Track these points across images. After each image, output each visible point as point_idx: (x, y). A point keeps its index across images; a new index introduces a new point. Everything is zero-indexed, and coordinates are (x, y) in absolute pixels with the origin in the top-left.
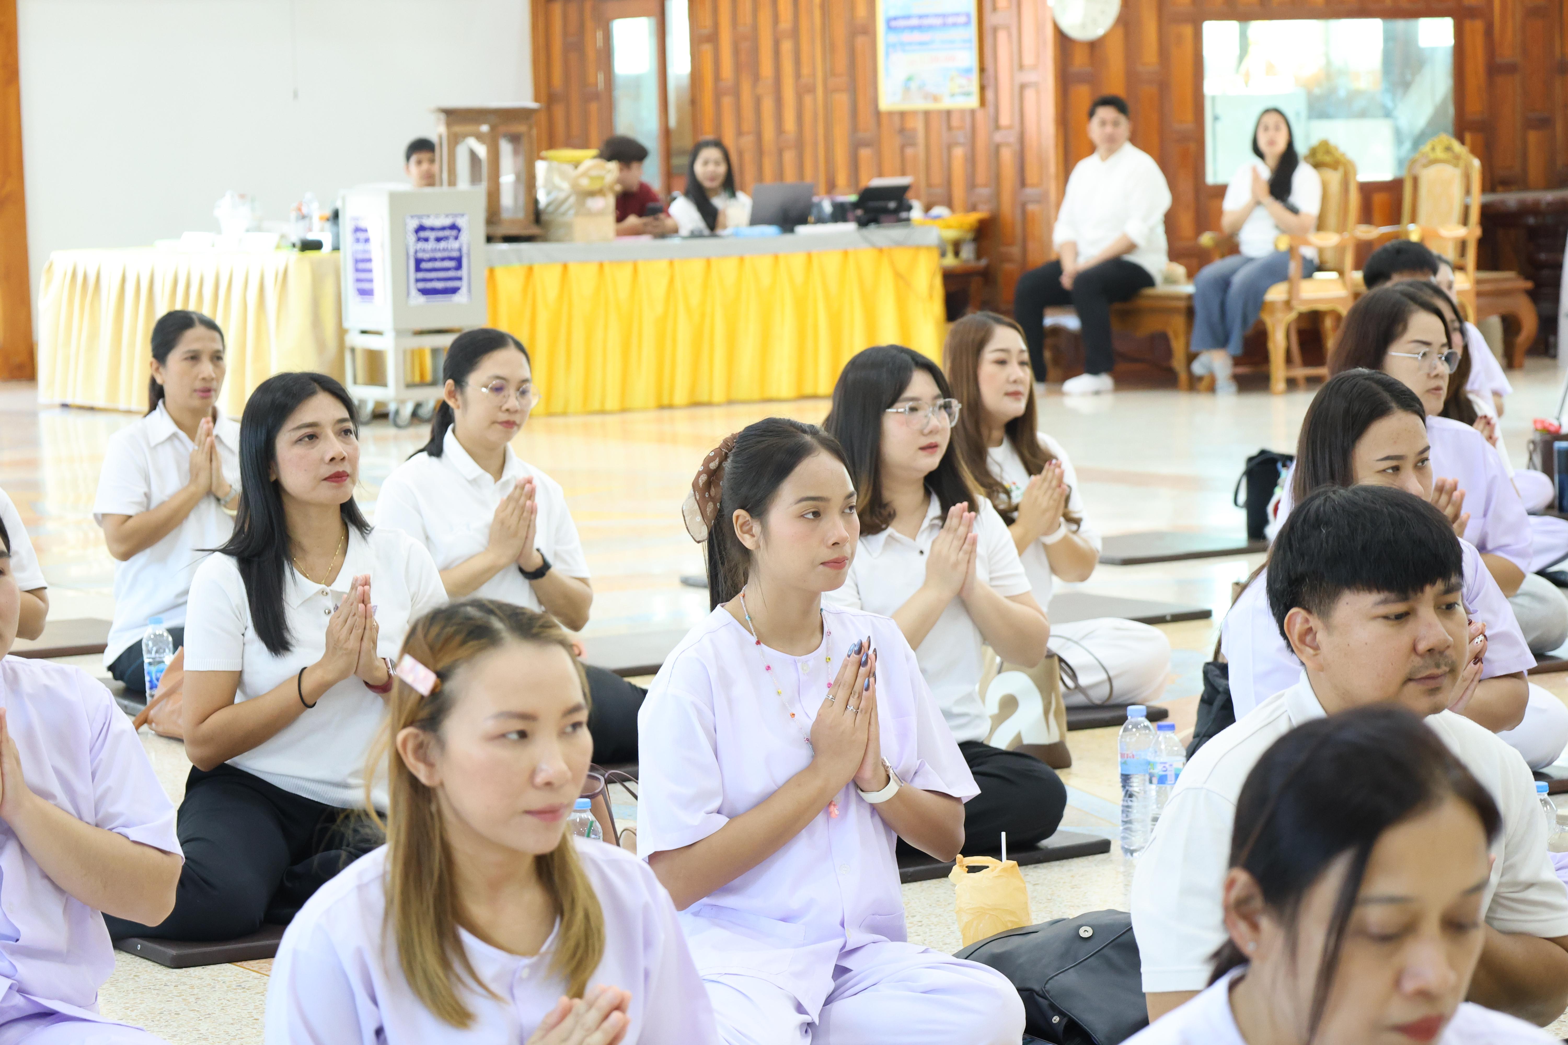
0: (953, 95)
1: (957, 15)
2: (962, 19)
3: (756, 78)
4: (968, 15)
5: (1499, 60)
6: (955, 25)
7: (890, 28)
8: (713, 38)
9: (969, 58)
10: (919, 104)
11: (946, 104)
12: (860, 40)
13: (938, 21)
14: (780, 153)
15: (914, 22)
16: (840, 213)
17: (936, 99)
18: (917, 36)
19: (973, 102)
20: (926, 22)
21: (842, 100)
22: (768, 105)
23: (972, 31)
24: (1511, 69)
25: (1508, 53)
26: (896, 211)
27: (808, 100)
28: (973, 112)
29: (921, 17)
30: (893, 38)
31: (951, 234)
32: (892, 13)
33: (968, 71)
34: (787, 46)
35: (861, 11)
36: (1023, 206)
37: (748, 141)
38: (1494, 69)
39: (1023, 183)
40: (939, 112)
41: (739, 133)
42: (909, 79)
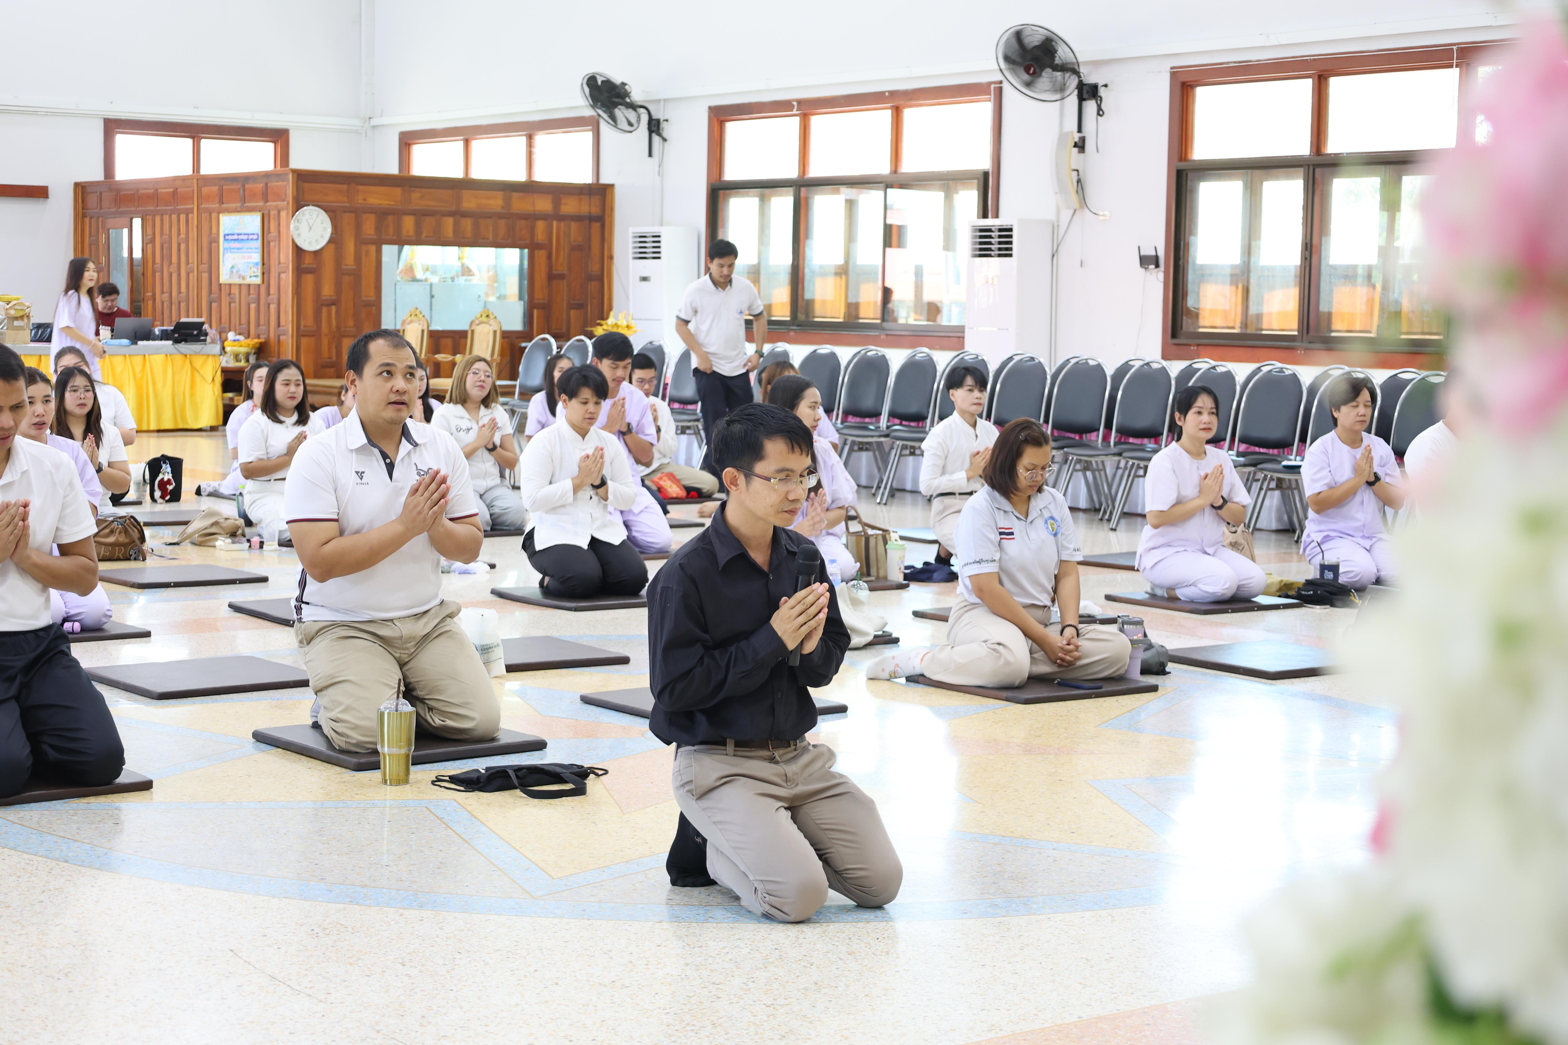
0: (251, 277)
1: (254, 234)
2: (255, 237)
3: (171, 263)
4: (257, 234)
5: (554, 272)
6: (252, 239)
7: (225, 240)
8: (153, 241)
9: (257, 257)
10: (237, 280)
11: (248, 281)
12: (214, 245)
13: (245, 237)
14: (179, 303)
15: (236, 237)
16: (165, 336)
17: (244, 278)
18: (236, 245)
19: (258, 281)
20: (241, 237)
21: (205, 276)
22: (175, 277)
23: (258, 244)
24: (562, 277)
25: (561, 268)
26: (198, 335)
27: (191, 275)
28: (259, 285)
29: (238, 235)
30: (227, 245)
31: (243, 350)
32: (226, 232)
33: (257, 264)
34: (183, 246)
35: (214, 231)
36: (279, 336)
37: (166, 296)
38: (552, 277)
39: (279, 325)
40: (245, 285)
41: (163, 292)
42: (232, 267)
